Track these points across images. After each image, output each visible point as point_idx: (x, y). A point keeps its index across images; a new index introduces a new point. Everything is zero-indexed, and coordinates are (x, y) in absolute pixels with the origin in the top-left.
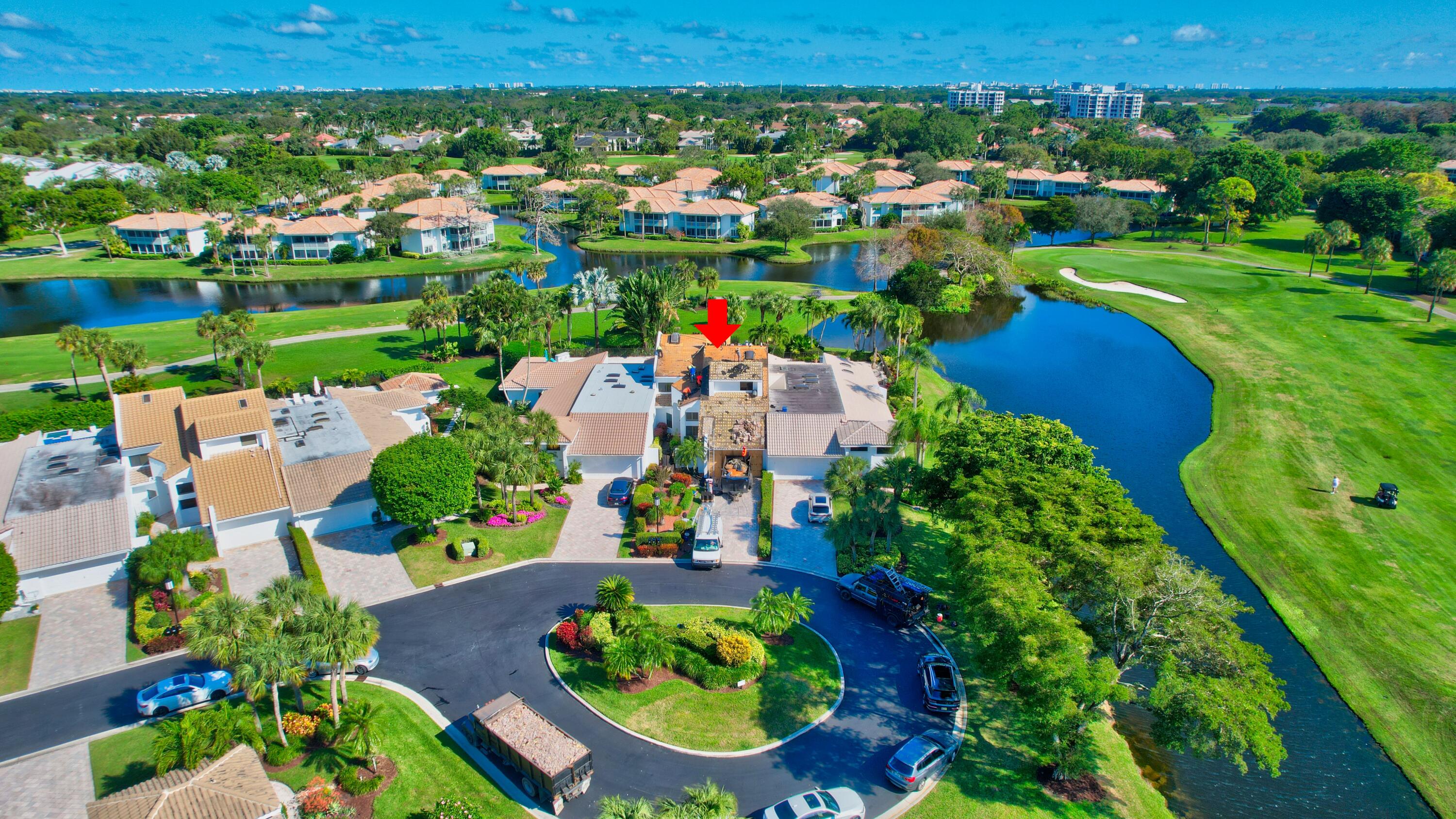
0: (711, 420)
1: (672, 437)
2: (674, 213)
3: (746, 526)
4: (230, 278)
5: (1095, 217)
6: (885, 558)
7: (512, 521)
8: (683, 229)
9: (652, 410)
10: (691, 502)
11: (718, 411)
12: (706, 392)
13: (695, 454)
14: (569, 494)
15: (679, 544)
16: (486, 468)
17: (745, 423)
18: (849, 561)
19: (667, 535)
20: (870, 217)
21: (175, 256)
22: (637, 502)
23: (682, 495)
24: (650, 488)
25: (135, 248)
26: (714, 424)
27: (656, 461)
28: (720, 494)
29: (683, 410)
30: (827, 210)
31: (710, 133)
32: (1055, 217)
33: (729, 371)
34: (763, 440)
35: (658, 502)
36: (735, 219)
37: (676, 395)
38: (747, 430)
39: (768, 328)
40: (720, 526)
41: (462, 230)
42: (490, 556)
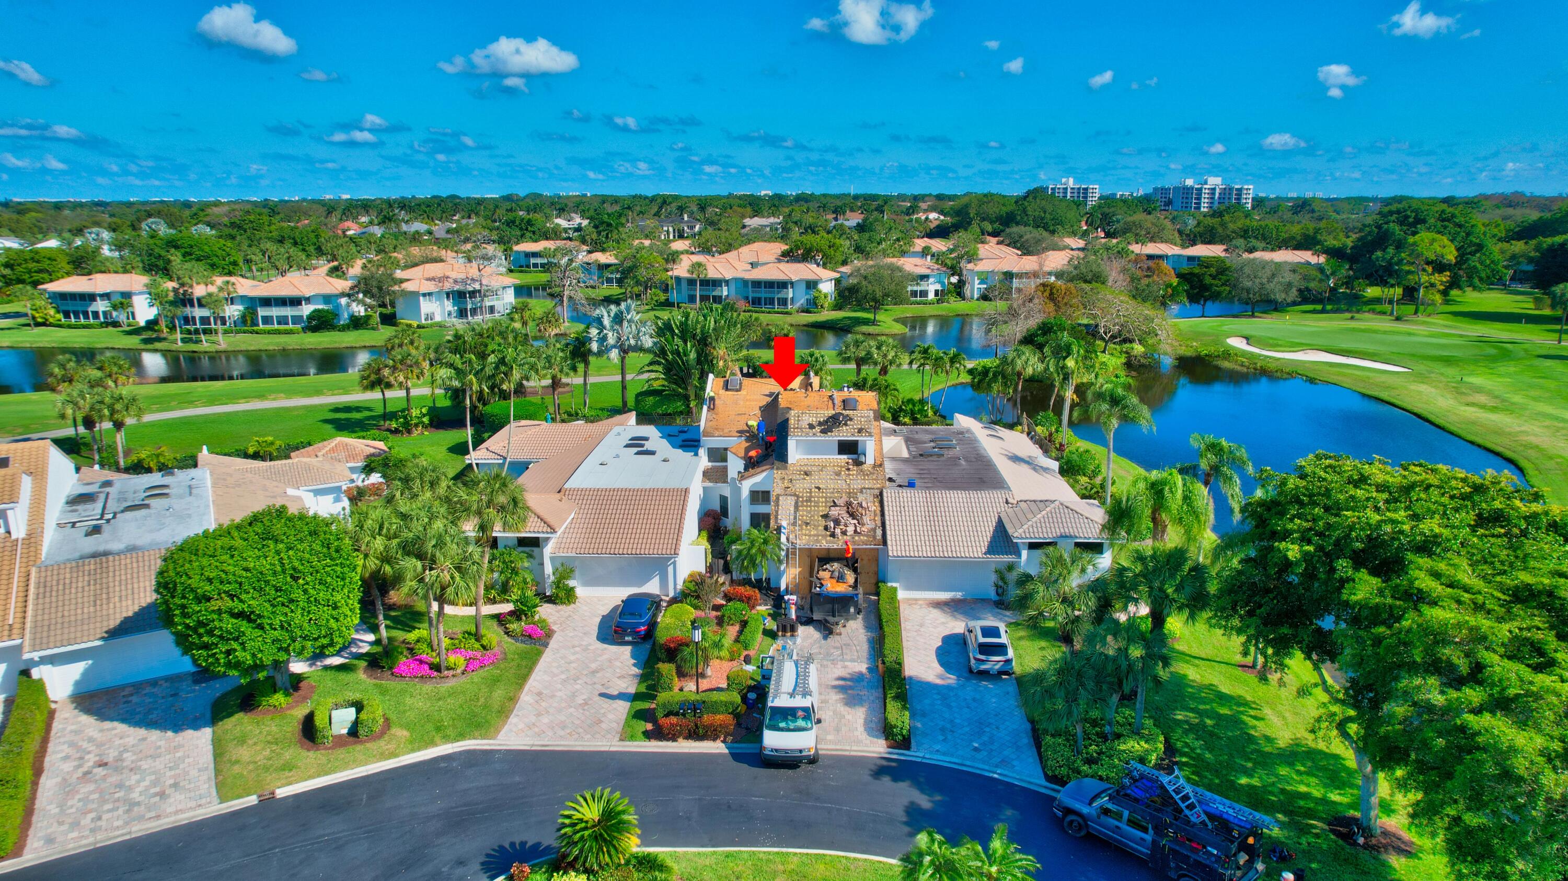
0: (791, 501)
1: (726, 532)
2: (736, 279)
3: (857, 679)
4: (174, 347)
5: (1257, 281)
6: (1134, 746)
7: (437, 668)
8: (747, 298)
9: (697, 488)
10: (759, 636)
11: (802, 486)
12: (782, 457)
13: (763, 554)
14: (550, 620)
15: (736, 715)
16: (388, 569)
17: (849, 505)
18: (1067, 753)
19: (716, 696)
20: (975, 287)
21: (116, 324)
22: (662, 636)
23: (744, 624)
24: (688, 611)
25: (67, 315)
26: (796, 507)
27: (700, 567)
28: (808, 622)
29: (746, 486)
30: (924, 277)
31: (777, 220)
32: (1208, 280)
33: (820, 424)
34: (879, 532)
35: (698, 636)
36: (811, 285)
37: (735, 465)
38: (852, 515)
39: (870, 382)
40: (813, 682)
41: (473, 294)
42: (383, 733)
